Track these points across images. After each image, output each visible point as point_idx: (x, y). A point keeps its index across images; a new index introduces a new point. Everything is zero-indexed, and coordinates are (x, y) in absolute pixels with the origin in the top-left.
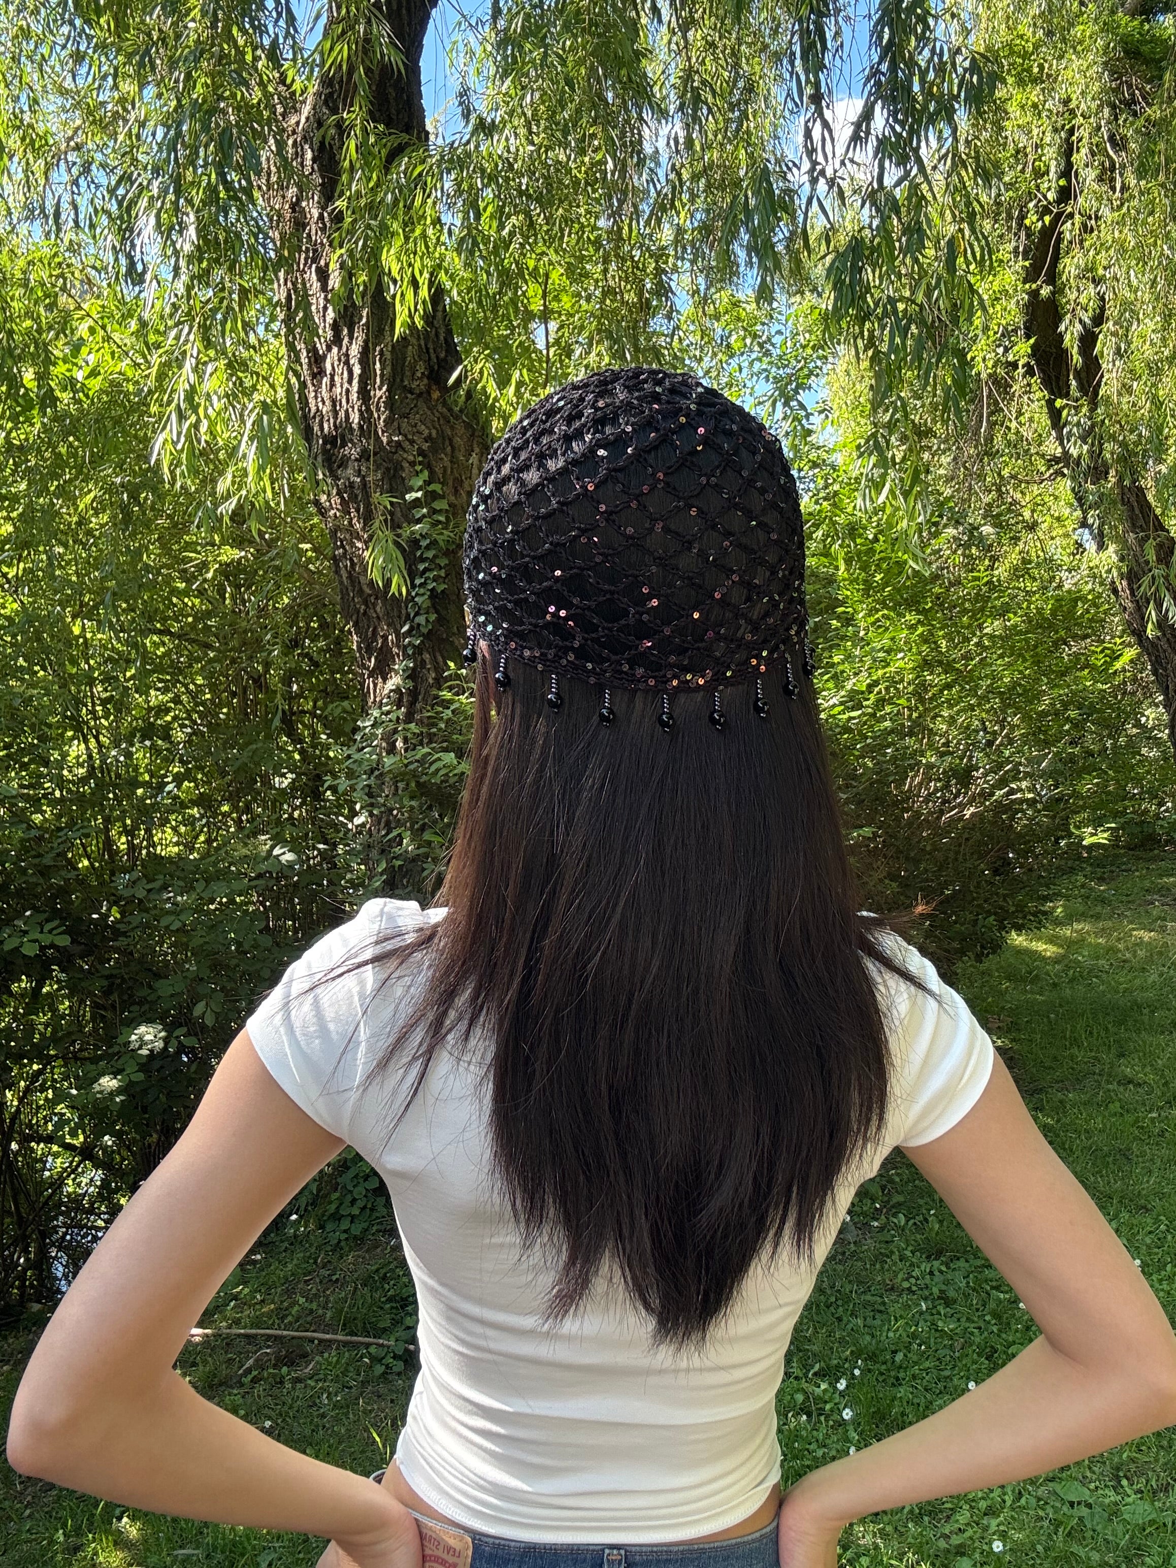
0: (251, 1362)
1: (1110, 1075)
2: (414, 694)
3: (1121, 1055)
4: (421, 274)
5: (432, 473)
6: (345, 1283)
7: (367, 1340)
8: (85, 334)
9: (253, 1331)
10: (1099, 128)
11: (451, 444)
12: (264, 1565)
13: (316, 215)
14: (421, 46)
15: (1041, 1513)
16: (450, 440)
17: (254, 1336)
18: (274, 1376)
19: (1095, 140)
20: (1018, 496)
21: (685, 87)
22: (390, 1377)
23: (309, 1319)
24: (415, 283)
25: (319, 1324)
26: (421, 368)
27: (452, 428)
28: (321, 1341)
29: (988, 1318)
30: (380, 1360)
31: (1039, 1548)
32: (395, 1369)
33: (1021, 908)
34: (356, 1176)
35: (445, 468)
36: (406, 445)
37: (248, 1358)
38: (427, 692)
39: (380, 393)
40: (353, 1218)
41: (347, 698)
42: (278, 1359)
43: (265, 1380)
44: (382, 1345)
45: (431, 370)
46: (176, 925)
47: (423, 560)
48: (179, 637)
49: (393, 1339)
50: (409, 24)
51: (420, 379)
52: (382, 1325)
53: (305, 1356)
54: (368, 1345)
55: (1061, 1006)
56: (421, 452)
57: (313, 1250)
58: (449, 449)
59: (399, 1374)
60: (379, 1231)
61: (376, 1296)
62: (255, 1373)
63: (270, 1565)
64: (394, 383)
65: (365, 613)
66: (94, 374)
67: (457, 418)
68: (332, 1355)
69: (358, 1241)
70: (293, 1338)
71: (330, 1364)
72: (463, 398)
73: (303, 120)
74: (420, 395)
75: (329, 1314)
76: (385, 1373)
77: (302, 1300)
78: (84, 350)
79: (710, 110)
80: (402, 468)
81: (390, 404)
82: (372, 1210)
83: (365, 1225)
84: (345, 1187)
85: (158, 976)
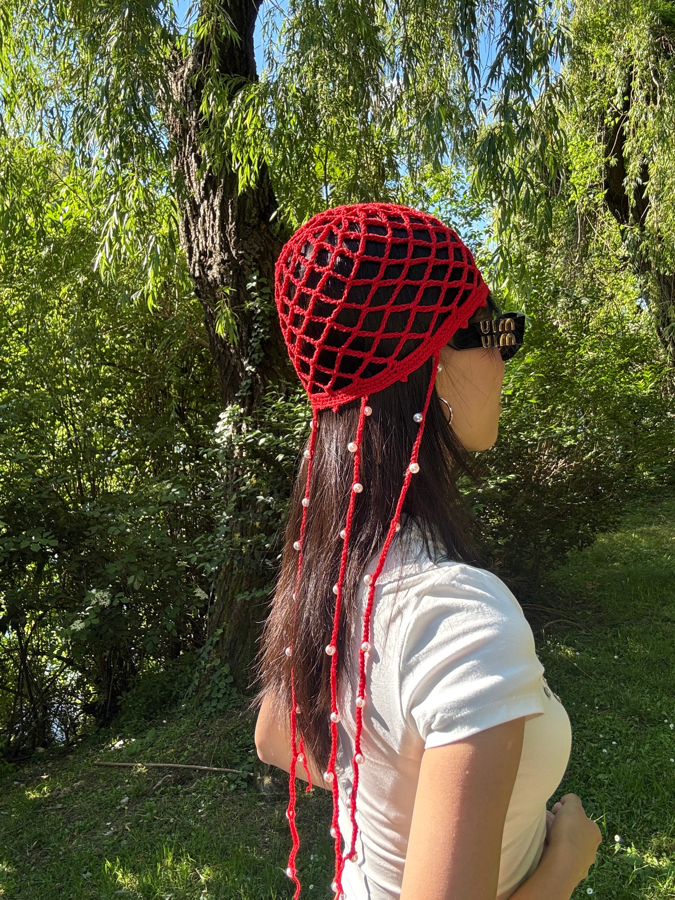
0: (160, 782)
1: (657, 616)
2: (252, 398)
3: (664, 604)
4: (253, 157)
5: (261, 272)
6: (214, 737)
7: (226, 770)
8: (64, 195)
9: (162, 765)
10: (647, 67)
11: (272, 255)
13: (194, 124)
14: (253, 26)
15: (615, 872)
16: (272, 253)
17: (162, 768)
18: (173, 790)
19: (645, 73)
20: (602, 280)
21: (404, 47)
22: (239, 791)
23: (193, 757)
24: (250, 162)
25: (199, 761)
26: (255, 211)
27: (272, 245)
28: (200, 770)
29: (584, 758)
30: (234, 782)
31: (614, 893)
32: (242, 787)
33: (605, 519)
34: (220, 675)
35: (269, 269)
36: (247, 256)
37: (159, 780)
38: (259, 397)
39: (231, 227)
40: (219, 699)
41: (215, 401)
42: (175, 781)
43: (168, 793)
44: (235, 773)
45: (260, 211)
46: (117, 532)
47: (256, 322)
48: (119, 367)
49: (241, 769)
50: (247, 14)
51: (255, 218)
52: (235, 761)
53: (191, 779)
54: (226, 773)
55: (628, 576)
56: (255, 260)
57: (196, 718)
58: (271, 258)
59: (245, 789)
60: (233, 707)
61: (232, 744)
62: (162, 789)
64: (238, 221)
65: (224, 353)
66: (69, 217)
67: (275, 240)
68: (206, 779)
69: (222, 713)
70: (184, 768)
71: (205, 783)
72: (278, 228)
73: (187, 70)
74: (254, 227)
75: (205, 755)
76: (236, 789)
77: (189, 747)
78: (64, 204)
79: (418, 61)
80: (244, 270)
81: (237, 232)
82: (229, 695)
83: (226, 704)
84: (214, 682)
85: (108, 561)
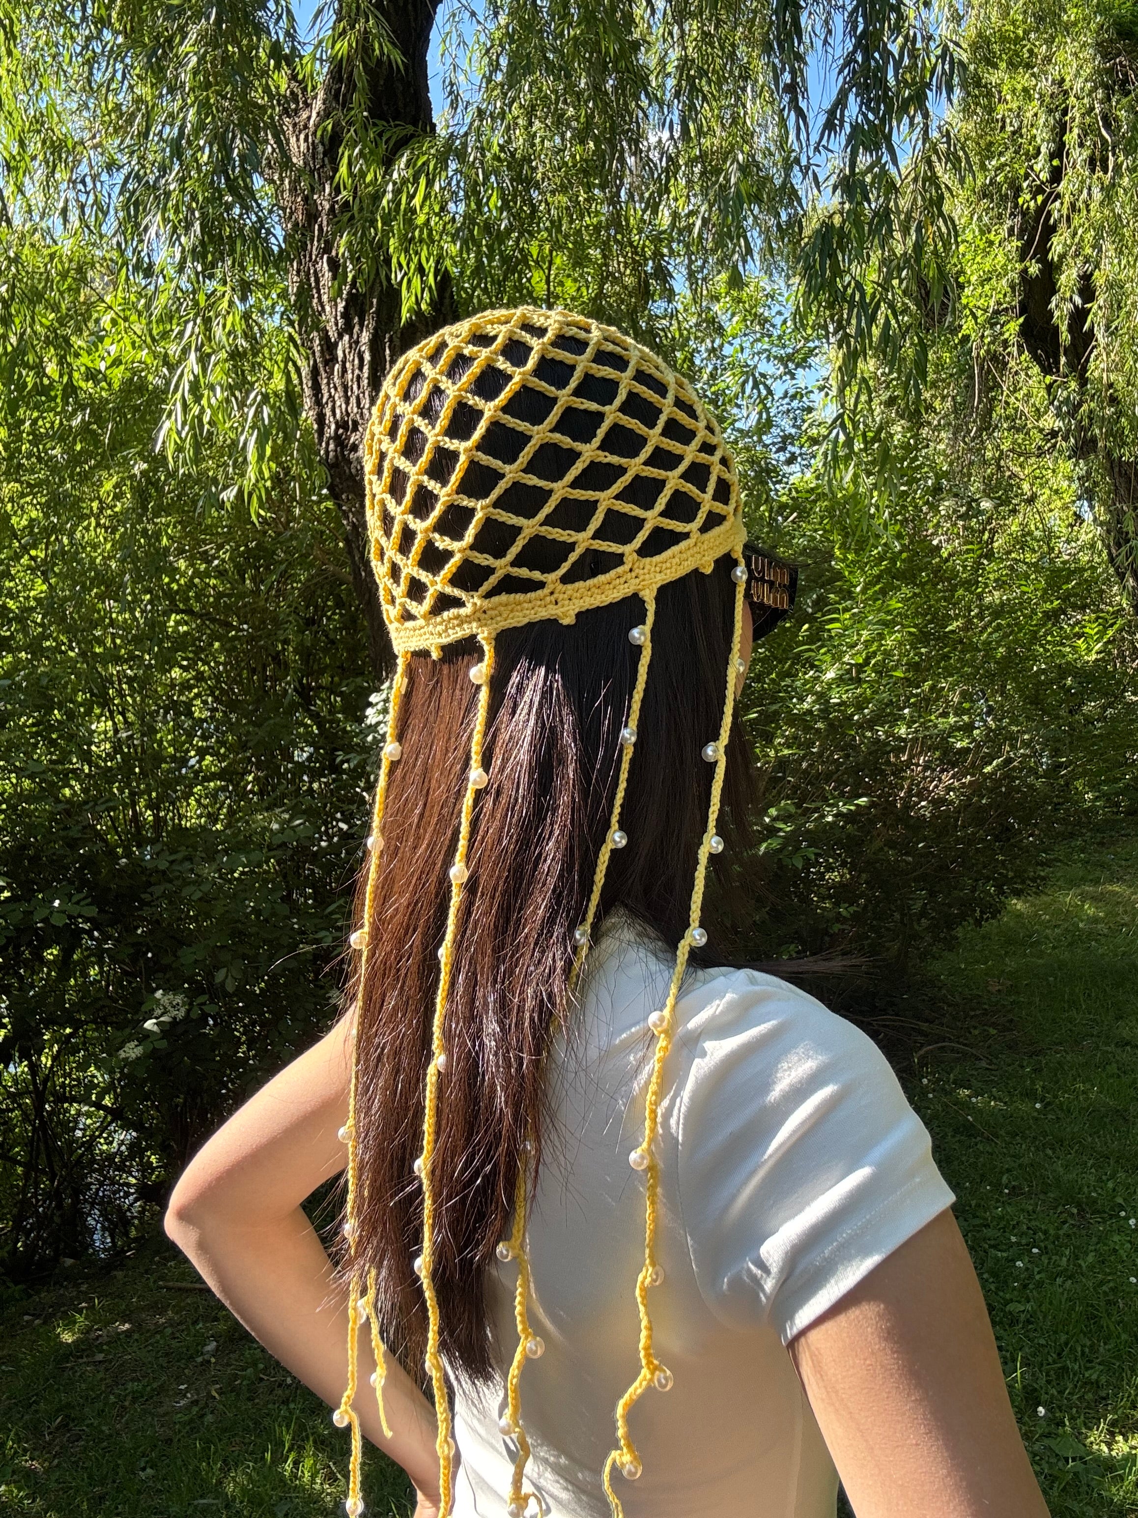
1: (1108, 1037)
3: (1119, 1018)
4: (428, 261)
8: (108, 326)
10: (1092, 109)
12: (280, 1515)
13: (327, 207)
14: (427, 41)
19: (1088, 120)
20: (1016, 469)
21: (681, 75)
24: (421, 270)
33: (1019, 874)
41: (362, 674)
46: (198, 895)
48: (201, 616)
50: (416, 19)
55: (1060, 969)
63: (286, 1515)
66: (117, 362)
73: (314, 115)
78: (107, 341)
79: (705, 98)
85: (181, 943)
